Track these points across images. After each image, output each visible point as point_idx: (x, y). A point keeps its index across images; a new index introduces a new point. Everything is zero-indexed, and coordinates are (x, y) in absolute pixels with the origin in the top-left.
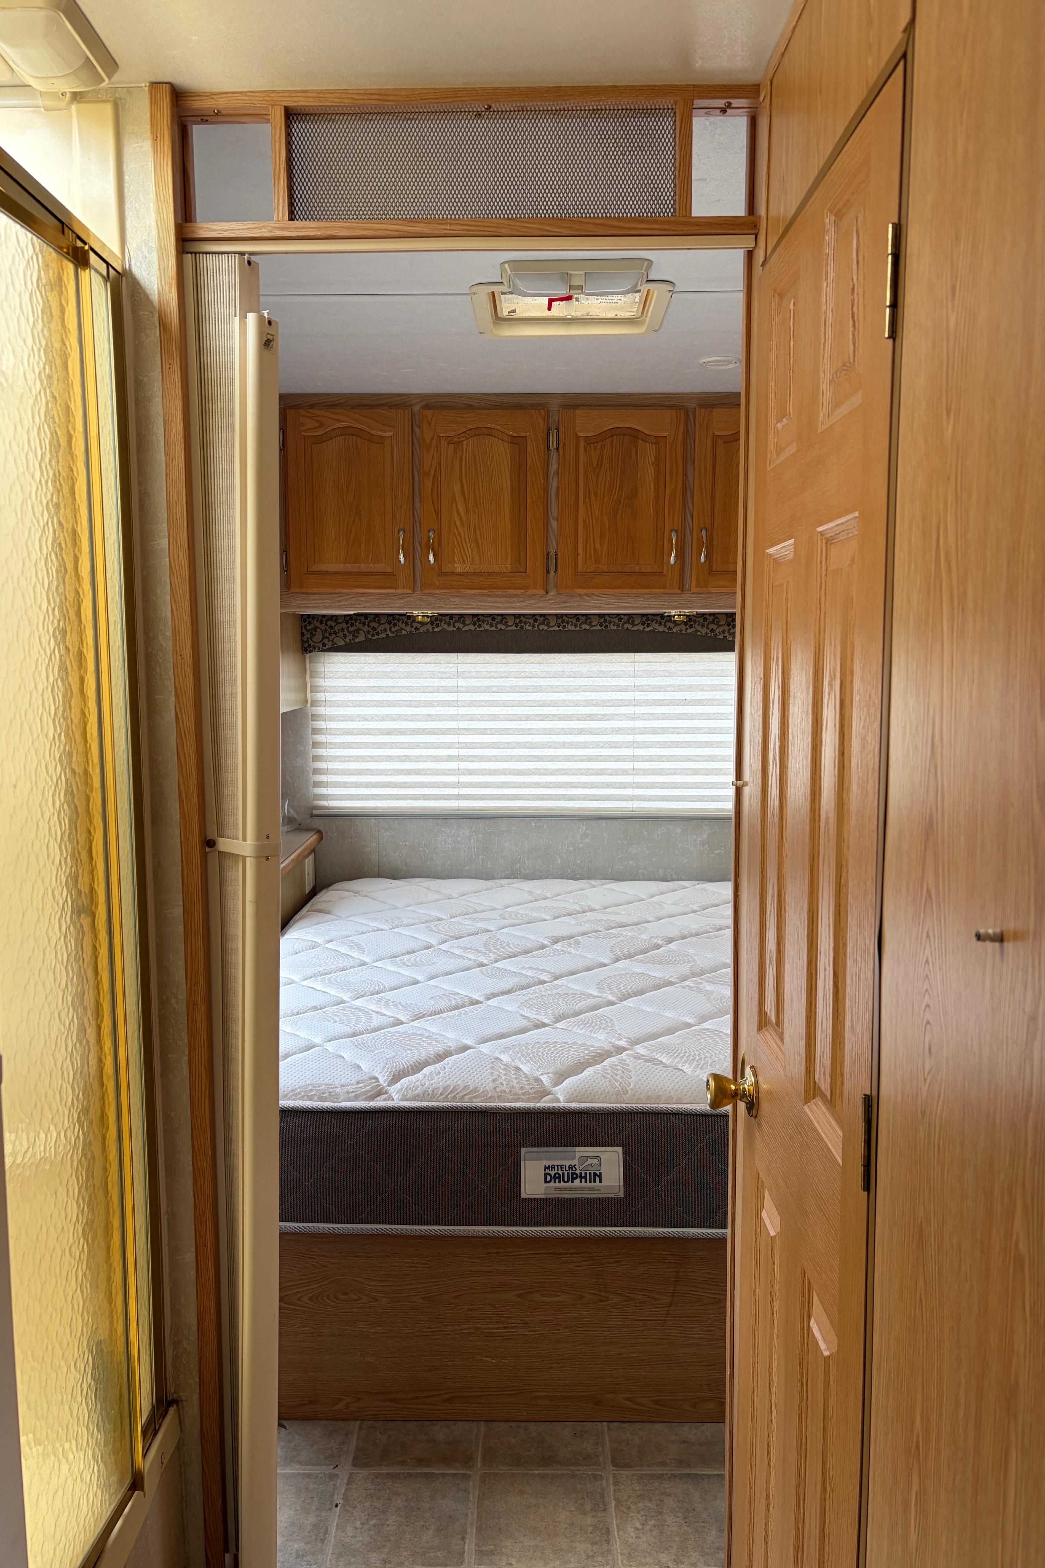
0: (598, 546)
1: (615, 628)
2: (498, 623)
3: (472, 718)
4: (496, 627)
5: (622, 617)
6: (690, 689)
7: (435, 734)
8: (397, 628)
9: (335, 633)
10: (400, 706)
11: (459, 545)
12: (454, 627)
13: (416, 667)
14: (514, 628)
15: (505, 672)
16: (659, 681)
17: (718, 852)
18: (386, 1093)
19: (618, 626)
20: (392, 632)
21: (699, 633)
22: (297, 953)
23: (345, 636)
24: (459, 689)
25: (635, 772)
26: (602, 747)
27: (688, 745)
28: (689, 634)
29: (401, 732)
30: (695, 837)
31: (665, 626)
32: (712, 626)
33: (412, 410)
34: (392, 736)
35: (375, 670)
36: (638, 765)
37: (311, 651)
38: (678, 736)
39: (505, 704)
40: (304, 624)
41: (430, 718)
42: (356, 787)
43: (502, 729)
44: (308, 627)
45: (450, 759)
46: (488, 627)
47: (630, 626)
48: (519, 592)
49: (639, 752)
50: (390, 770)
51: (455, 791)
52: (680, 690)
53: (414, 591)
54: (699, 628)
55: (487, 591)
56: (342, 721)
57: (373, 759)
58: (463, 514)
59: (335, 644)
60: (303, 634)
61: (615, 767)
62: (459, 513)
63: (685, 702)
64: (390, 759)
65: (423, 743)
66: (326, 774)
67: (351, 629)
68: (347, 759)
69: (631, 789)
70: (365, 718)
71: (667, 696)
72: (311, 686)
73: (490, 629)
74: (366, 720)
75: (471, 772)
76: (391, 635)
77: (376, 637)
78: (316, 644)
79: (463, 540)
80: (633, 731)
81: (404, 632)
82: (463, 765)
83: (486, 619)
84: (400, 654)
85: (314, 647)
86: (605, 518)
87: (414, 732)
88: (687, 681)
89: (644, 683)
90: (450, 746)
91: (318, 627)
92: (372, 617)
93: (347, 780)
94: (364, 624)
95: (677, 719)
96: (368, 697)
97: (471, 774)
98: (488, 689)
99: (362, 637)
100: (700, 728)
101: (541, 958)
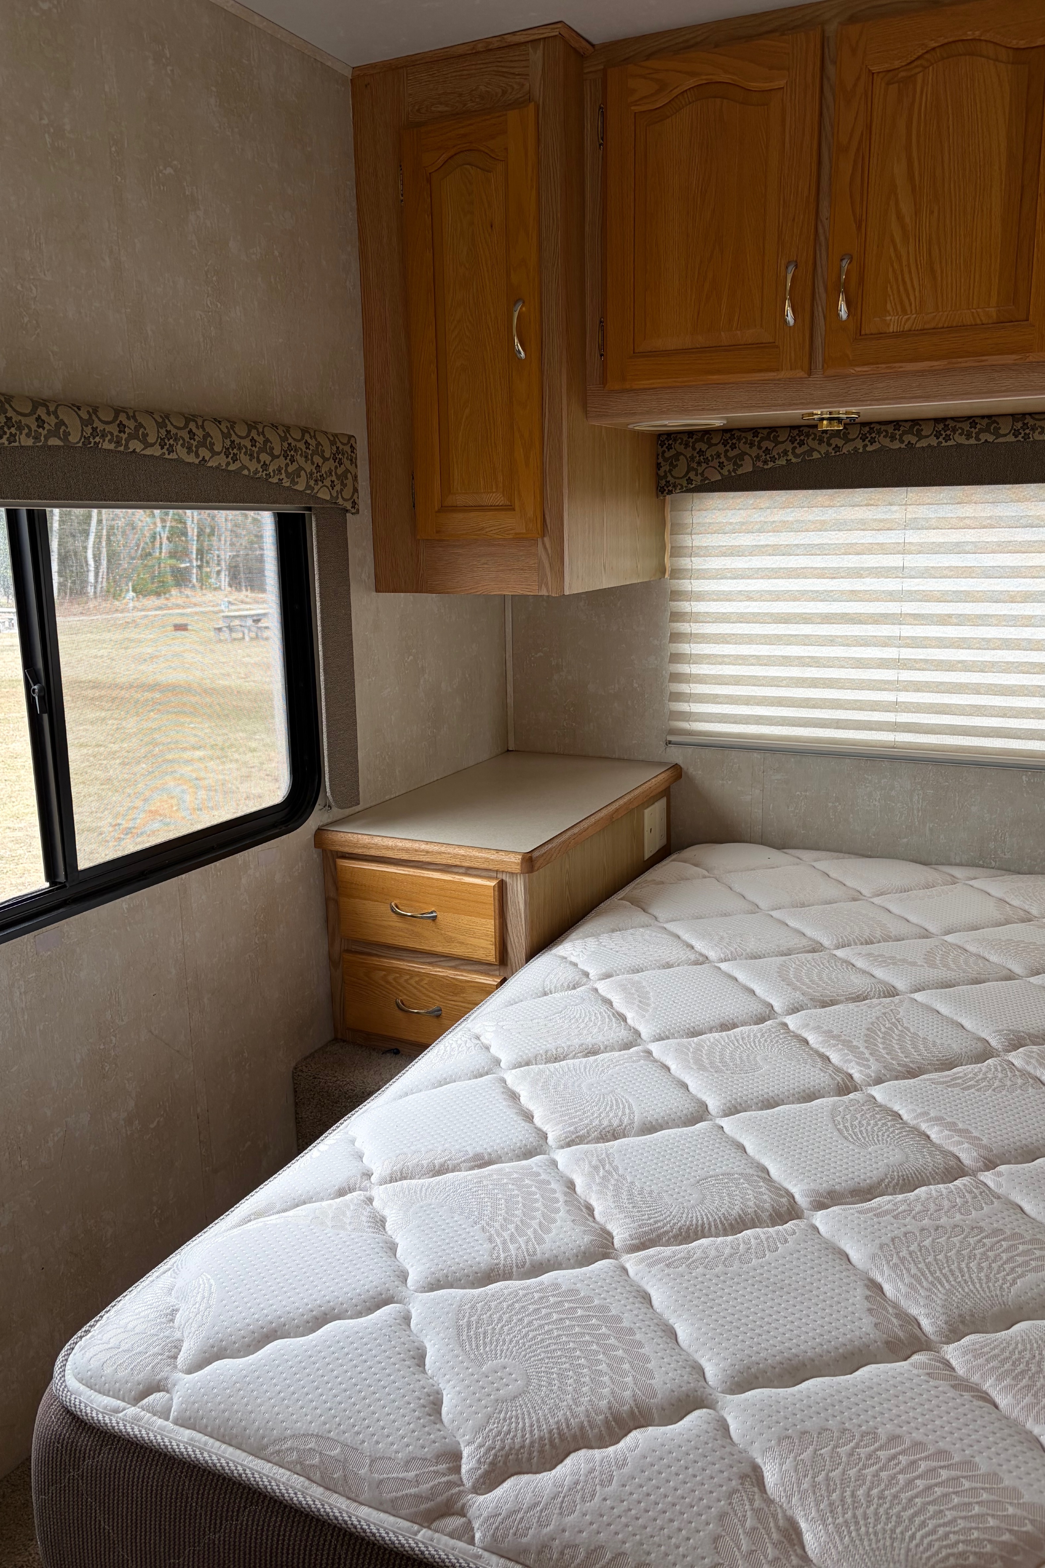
2: (981, 431)
3: (926, 597)
4: (978, 439)
7: (861, 622)
8: (805, 448)
9: (707, 461)
10: (805, 577)
11: (897, 280)
12: (902, 442)
13: (836, 512)
14: (1011, 438)
15: (990, 518)
18: (462, 1513)
20: (796, 456)
22: (545, 994)
23: (722, 466)
24: (907, 547)
29: (806, 619)
33: (823, 32)
34: (790, 626)
35: (771, 519)
37: (670, 492)
39: (987, 573)
40: (660, 450)
41: (854, 596)
42: (732, 704)
43: (979, 617)
44: (667, 455)
45: (883, 664)
46: (962, 440)
48: (1009, 359)
50: (785, 678)
51: (890, 717)
53: (810, 374)
55: (945, 362)
56: (714, 600)
57: (759, 660)
58: (907, 220)
59: (707, 478)
60: (659, 466)
62: (900, 217)
64: (786, 661)
65: (841, 637)
66: (688, 682)
67: (731, 454)
68: (720, 660)
70: (749, 596)
72: (672, 547)
73: (967, 442)
74: (750, 599)
75: (918, 687)
76: (794, 460)
77: (771, 465)
78: (678, 481)
79: (906, 269)
81: (816, 455)
82: (906, 675)
83: (959, 425)
84: (810, 491)
85: (675, 486)
87: (828, 619)
90: (885, 642)
91: (682, 454)
92: (765, 432)
93: (719, 692)
94: (752, 445)
96: (757, 562)
97: (918, 690)
98: (958, 548)
99: (747, 467)
101: (973, 1090)
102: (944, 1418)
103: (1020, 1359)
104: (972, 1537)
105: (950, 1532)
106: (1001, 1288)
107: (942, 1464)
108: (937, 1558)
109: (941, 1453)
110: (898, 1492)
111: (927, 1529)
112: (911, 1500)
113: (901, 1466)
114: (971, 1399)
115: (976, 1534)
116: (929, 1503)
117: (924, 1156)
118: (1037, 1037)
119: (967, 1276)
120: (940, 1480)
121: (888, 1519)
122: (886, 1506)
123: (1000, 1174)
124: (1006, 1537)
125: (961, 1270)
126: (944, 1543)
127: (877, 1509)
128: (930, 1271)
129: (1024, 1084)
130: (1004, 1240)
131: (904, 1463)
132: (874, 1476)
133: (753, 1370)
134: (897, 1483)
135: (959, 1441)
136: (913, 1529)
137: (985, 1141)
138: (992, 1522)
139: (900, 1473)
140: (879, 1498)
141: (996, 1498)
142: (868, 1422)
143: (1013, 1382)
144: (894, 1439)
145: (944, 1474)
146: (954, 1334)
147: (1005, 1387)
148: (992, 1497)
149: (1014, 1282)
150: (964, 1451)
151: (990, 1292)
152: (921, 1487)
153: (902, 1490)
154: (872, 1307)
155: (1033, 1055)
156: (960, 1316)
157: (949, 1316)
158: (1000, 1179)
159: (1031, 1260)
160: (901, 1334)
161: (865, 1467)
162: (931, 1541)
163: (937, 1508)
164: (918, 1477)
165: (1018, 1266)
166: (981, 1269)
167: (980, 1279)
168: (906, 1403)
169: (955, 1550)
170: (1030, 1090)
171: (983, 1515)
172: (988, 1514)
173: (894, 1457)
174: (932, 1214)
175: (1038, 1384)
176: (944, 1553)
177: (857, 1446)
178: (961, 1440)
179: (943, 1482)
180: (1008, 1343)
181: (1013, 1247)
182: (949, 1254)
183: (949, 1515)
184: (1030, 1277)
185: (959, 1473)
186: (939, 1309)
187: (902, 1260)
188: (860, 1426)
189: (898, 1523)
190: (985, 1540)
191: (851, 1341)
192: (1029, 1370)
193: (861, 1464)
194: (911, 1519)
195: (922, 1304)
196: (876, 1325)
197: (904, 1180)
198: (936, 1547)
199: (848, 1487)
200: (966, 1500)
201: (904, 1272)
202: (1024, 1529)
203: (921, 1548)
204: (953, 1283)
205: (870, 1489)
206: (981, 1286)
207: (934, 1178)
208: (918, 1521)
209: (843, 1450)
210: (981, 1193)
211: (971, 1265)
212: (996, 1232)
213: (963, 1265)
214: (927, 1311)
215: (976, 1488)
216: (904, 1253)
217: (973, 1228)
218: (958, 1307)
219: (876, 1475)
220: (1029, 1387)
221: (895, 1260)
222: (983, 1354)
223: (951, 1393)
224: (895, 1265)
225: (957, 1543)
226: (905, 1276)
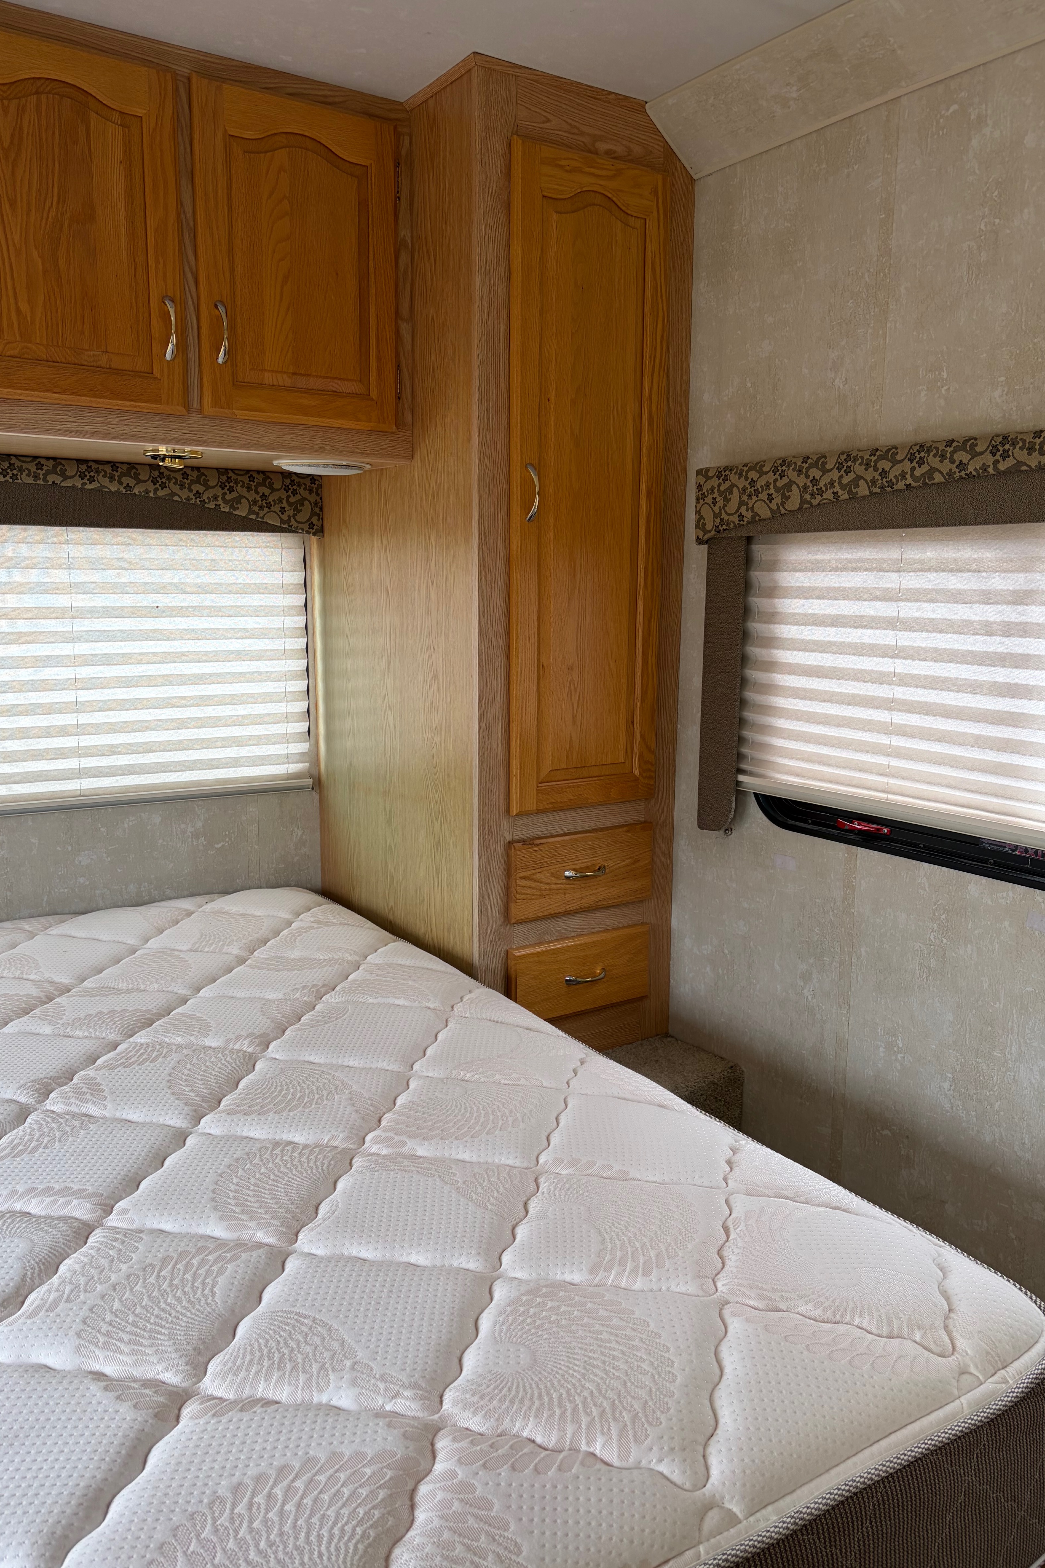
0: (24, 307)
1: (30, 480)
5: (43, 461)
6: (162, 589)
16: (111, 576)
17: (220, 845)
19: (36, 477)
21: (176, 498)
25: (80, 730)
26: (20, 691)
27: (167, 680)
28: (159, 498)
30: (183, 826)
31: (121, 483)
32: (196, 487)
36: (84, 719)
38: (151, 666)
47: (58, 479)
49: (85, 696)
52: (146, 592)
54: (176, 489)
61: (45, 724)
63: (157, 612)
69: (76, 759)
71: (127, 600)
80: (75, 661)
86: (35, 254)
88: (158, 577)
89: (86, 579)
95: (146, 640)
100: (183, 654)
101: (41, 1150)
102: (259, 1441)
103: (270, 1350)
104: (361, 1515)
105: (343, 1526)
106: (207, 1304)
107: (291, 1478)
108: (350, 1555)
109: (283, 1470)
110: (280, 1529)
111: (325, 1539)
112: (294, 1526)
113: (263, 1507)
114: (264, 1409)
115: (361, 1511)
116: (310, 1517)
117: (47, 1232)
118: (60, 1078)
119: (174, 1313)
120: (301, 1492)
121: (290, 1558)
122: (281, 1548)
123: (125, 1211)
124: (382, 1494)
125: (163, 1310)
126: (346, 1538)
127: (276, 1558)
128: (140, 1329)
129: (82, 1123)
130: (176, 1263)
131: (262, 1501)
132: (250, 1532)
133: (58, 1532)
134: (273, 1522)
135: (287, 1450)
136: (316, 1548)
137: (90, 1189)
138: (364, 1492)
139: (266, 1513)
140: (271, 1546)
141: (352, 1471)
142: (204, 1493)
143: (281, 1373)
144: (237, 1489)
145: (299, 1484)
146: (199, 1370)
147: (277, 1381)
148: (348, 1472)
149: (213, 1294)
150: (296, 1454)
151: (202, 1313)
152: (293, 1509)
153: (281, 1525)
154: (117, 1393)
155: (70, 1094)
156: (195, 1349)
157: (186, 1356)
158: (129, 1215)
159: (211, 1266)
160: (162, 1399)
161: (236, 1532)
162: (336, 1545)
163: (318, 1515)
164: (283, 1505)
165: (205, 1278)
166: (179, 1300)
167: (186, 1308)
168: (218, 1453)
169: (358, 1537)
170: (90, 1125)
171: (354, 1492)
172: (357, 1488)
173: (250, 1505)
174: (99, 1279)
175: (299, 1360)
176: (351, 1546)
177: (214, 1520)
178: (287, 1447)
179: (305, 1492)
180: (250, 1345)
181: (188, 1266)
182: (144, 1304)
183: (331, 1513)
184: (221, 1280)
185: (309, 1475)
186: (173, 1356)
187: (108, 1334)
188: (201, 1502)
189: (301, 1554)
190: (370, 1510)
191: (125, 1436)
192: (284, 1355)
193: (231, 1531)
194: (308, 1542)
195: (155, 1361)
196: (135, 1406)
197: (44, 1264)
198: (343, 1546)
199: (238, 1559)
200: (333, 1491)
201: (119, 1344)
202: (388, 1477)
203: (334, 1558)
204: (167, 1325)
205: (257, 1545)
206: (191, 1313)
207: (69, 1248)
208: (313, 1538)
209: (207, 1533)
210: (125, 1235)
211: (169, 1301)
212: (165, 1261)
213: (163, 1306)
214: (164, 1365)
215: (331, 1476)
216: (105, 1328)
217: (144, 1270)
218: (189, 1343)
219: (251, 1530)
220: (294, 1368)
221: (102, 1339)
222: (239, 1369)
223: (246, 1416)
224: (104, 1343)
225: (354, 1530)
226: (122, 1347)
